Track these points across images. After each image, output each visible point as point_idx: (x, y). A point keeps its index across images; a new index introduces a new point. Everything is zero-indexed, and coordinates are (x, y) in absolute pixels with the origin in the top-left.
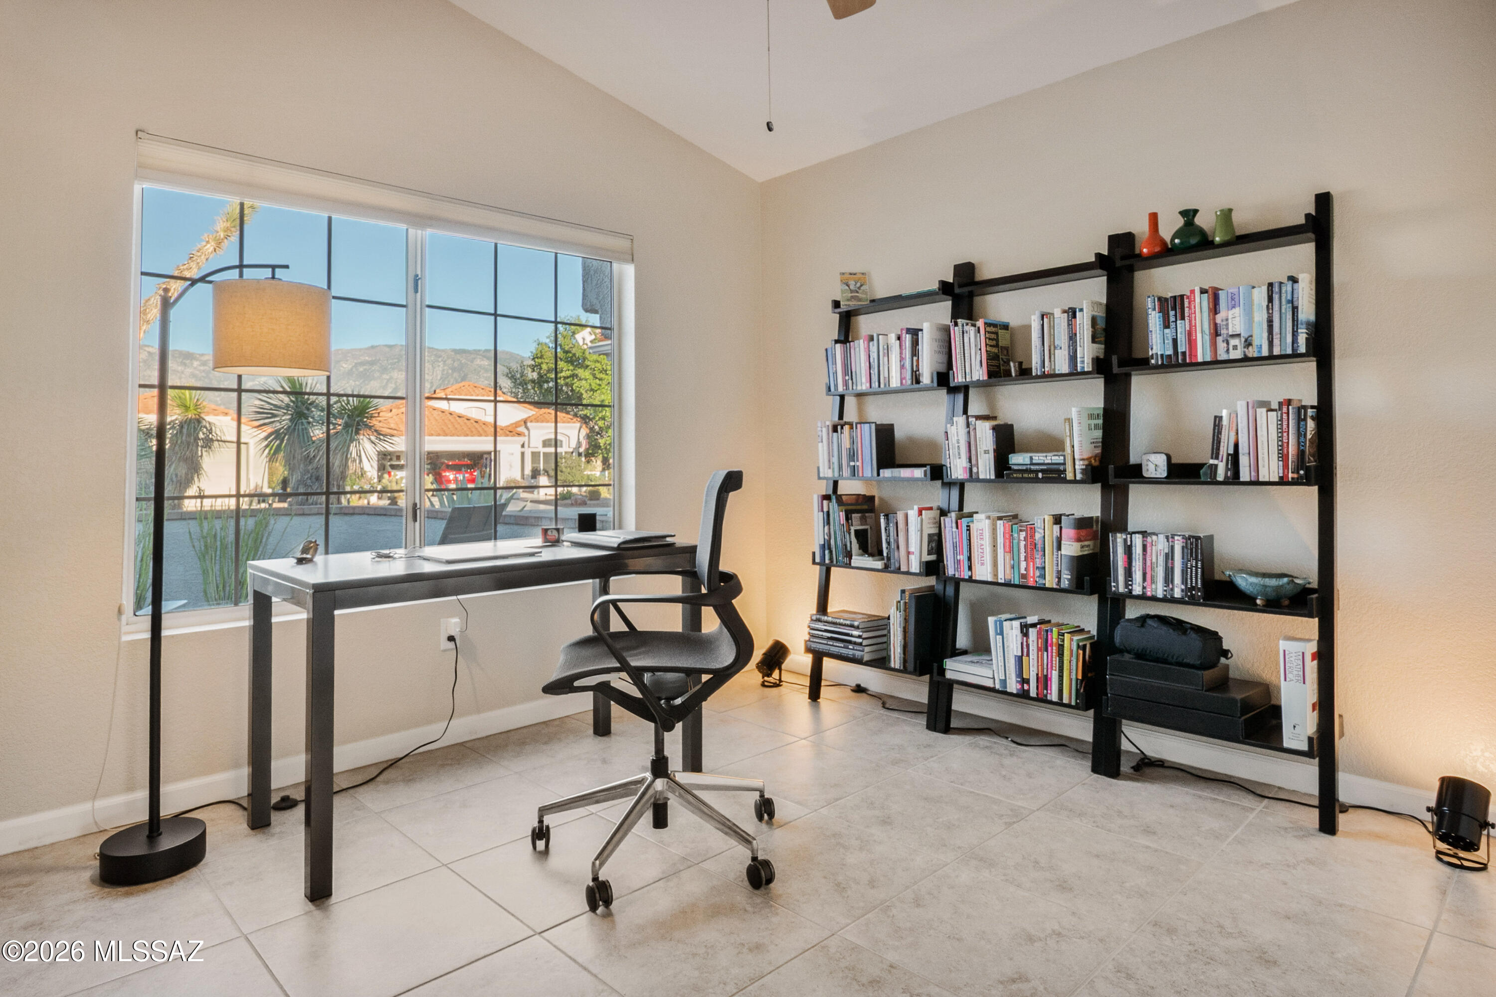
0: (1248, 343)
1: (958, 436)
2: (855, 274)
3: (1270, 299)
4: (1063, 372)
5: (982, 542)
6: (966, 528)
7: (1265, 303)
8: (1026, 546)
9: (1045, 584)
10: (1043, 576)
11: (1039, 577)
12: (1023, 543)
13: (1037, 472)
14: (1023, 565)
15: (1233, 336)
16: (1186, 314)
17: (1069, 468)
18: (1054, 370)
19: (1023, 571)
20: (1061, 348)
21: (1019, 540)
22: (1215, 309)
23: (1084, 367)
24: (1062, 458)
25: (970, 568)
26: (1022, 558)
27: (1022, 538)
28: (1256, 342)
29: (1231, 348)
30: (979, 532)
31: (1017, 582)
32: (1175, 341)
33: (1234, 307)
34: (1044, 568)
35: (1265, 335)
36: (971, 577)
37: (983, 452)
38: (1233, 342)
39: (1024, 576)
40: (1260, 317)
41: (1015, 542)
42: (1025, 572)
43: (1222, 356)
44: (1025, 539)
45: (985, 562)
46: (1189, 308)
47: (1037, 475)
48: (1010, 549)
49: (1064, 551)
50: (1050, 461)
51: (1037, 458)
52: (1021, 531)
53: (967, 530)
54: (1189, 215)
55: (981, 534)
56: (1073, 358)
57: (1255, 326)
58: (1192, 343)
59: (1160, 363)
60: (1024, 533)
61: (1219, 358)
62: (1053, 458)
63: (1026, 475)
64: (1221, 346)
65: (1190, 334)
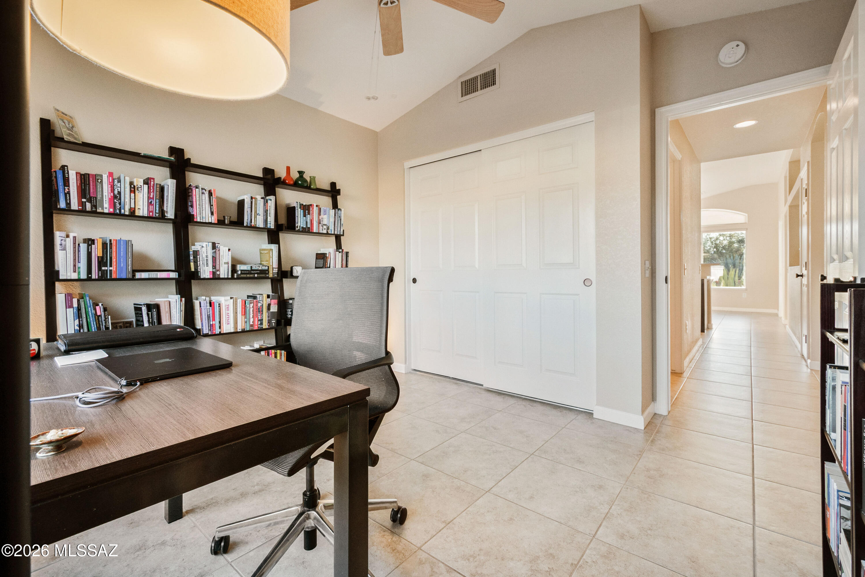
0: (328, 228)
1: (207, 253)
2: (66, 115)
3: (335, 215)
4: (261, 227)
5: (228, 312)
6: (218, 305)
7: (334, 215)
8: (253, 311)
9: (263, 327)
10: (262, 324)
11: (260, 324)
12: (251, 309)
13: (255, 274)
14: (252, 320)
15: (324, 225)
16: (311, 213)
17: (271, 272)
18: (256, 225)
19: (251, 323)
20: (260, 215)
21: (250, 308)
22: (319, 214)
23: (271, 226)
24: (267, 267)
25: (220, 327)
26: (251, 316)
27: (251, 307)
28: (330, 228)
29: (324, 229)
30: (226, 306)
31: (248, 329)
32: (307, 222)
33: (325, 214)
34: (262, 320)
35: (333, 226)
36: (220, 332)
37: (223, 263)
38: (325, 227)
39: (252, 326)
40: (332, 220)
41: (248, 309)
42: (253, 323)
43: (321, 232)
44: (253, 307)
45: (230, 322)
46: (312, 210)
47: (254, 275)
48: (245, 313)
49: (272, 310)
50: (261, 269)
51: (254, 267)
52: (251, 303)
53: (219, 306)
54: (301, 173)
55: (228, 308)
56: (266, 221)
57: (330, 222)
58: (312, 224)
59: (301, 230)
60: (252, 304)
61: (320, 232)
62: (263, 267)
63: (248, 276)
64: (321, 228)
65: (312, 221)
